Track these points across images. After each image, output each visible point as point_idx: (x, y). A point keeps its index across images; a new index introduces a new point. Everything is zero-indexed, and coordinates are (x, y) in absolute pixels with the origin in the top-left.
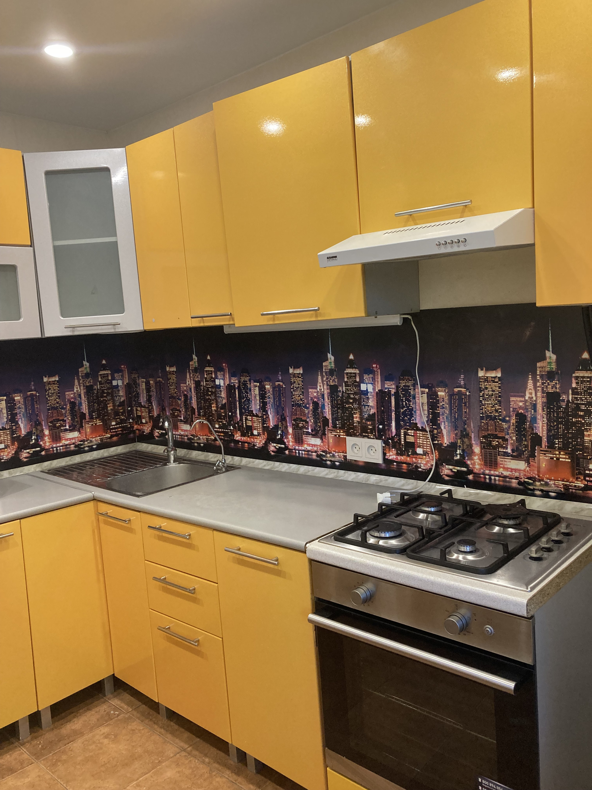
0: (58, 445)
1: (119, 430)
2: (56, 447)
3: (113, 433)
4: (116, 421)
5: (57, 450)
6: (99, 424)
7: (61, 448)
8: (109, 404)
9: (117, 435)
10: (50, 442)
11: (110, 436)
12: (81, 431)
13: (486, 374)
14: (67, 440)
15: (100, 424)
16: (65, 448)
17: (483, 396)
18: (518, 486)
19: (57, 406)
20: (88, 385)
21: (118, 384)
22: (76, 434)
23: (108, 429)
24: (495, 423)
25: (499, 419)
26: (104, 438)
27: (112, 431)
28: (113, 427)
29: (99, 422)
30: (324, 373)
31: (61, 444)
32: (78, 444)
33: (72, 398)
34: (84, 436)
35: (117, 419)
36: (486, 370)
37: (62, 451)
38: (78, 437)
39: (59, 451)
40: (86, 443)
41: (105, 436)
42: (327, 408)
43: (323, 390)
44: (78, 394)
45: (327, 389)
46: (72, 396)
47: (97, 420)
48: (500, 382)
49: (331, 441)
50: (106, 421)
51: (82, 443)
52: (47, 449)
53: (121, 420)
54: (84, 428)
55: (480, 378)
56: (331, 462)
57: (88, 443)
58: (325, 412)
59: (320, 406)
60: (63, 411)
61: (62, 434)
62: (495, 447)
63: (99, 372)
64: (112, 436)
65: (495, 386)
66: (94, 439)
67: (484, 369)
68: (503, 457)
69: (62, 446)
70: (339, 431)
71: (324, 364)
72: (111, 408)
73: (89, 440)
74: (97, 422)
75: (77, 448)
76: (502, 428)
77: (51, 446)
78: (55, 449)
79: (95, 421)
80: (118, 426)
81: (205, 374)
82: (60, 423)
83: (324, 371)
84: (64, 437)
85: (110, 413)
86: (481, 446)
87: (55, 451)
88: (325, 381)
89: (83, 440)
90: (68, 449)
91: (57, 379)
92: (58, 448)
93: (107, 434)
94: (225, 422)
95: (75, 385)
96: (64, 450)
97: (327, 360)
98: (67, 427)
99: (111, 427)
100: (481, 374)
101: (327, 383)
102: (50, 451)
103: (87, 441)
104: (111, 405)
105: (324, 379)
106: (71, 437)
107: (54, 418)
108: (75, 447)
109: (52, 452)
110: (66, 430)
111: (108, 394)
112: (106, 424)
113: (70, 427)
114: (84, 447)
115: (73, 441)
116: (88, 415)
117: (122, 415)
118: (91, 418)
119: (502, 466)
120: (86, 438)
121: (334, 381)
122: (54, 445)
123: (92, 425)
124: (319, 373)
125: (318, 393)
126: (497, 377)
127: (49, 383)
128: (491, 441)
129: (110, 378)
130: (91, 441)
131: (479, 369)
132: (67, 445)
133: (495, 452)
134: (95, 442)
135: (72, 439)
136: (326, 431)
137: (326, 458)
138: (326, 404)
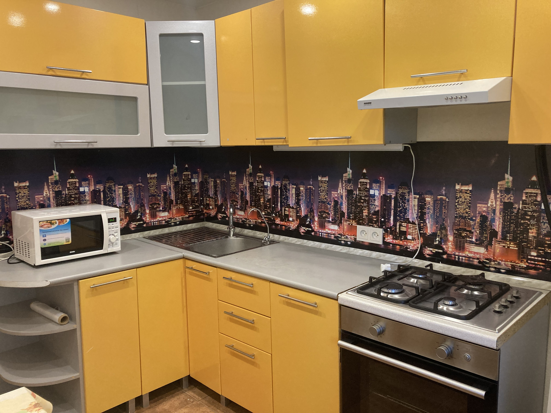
0: (154, 220)
1: (194, 212)
2: (153, 222)
3: (190, 215)
4: (193, 207)
5: (154, 224)
6: (181, 208)
7: (156, 222)
8: (188, 194)
9: (192, 216)
10: (149, 218)
11: (188, 216)
12: (170, 212)
13: (461, 187)
14: (160, 217)
15: (183, 207)
16: (159, 223)
17: (458, 202)
18: (478, 264)
19: (155, 194)
20: (176, 181)
21: (195, 182)
22: (166, 214)
23: (187, 212)
24: (465, 221)
25: (468, 218)
26: (184, 217)
27: (189, 213)
28: (191, 210)
29: (181, 206)
30: (344, 181)
31: (156, 220)
32: (168, 221)
33: (165, 189)
34: (172, 215)
35: (193, 205)
36: (461, 185)
37: (157, 224)
38: (167, 216)
39: (155, 224)
40: (173, 220)
41: (185, 216)
42: (344, 205)
43: (342, 193)
44: (169, 187)
45: (345, 192)
46: (165, 188)
47: (181, 205)
48: (470, 193)
49: (346, 228)
50: (186, 206)
51: (170, 220)
52: (147, 223)
53: (196, 206)
54: (172, 210)
55: (457, 190)
56: (345, 242)
57: (174, 220)
58: (342, 208)
59: (339, 203)
60: (159, 198)
61: (157, 213)
62: (464, 237)
63: (183, 173)
64: (189, 217)
65: (467, 196)
66: (178, 218)
67: (460, 184)
68: (469, 244)
69: (157, 221)
70: (351, 221)
71: (344, 175)
72: (190, 197)
73: (174, 218)
74: (180, 206)
75: (166, 223)
76: (470, 225)
77: (150, 221)
78: (152, 223)
79: (179, 205)
80: (194, 210)
81: (257, 177)
82: (156, 206)
83: (344, 180)
84: (158, 215)
85: (189, 201)
86: (454, 236)
87: (152, 225)
88: (344, 187)
89: (171, 218)
90: (161, 224)
91: (156, 176)
92: (155, 223)
93: (186, 215)
94: (269, 211)
95: (167, 180)
96: (158, 224)
97: (347, 172)
98: (161, 209)
99: (189, 210)
100: (458, 187)
101: (345, 188)
102: (149, 224)
103: (173, 218)
104: (190, 195)
105: (344, 185)
106: (163, 216)
107: (153, 202)
108: (165, 222)
109: (150, 225)
110: (160, 211)
111: (188, 187)
112: (186, 208)
113: (163, 208)
114: (171, 223)
115: (164, 218)
116: (175, 201)
117: (197, 203)
118: (177, 203)
119: (468, 250)
120: (173, 217)
121: (350, 187)
122: (152, 221)
123: (177, 208)
124: (340, 181)
125: (338, 195)
126: (468, 190)
127: (151, 178)
128: (461, 233)
129: (190, 177)
130: (176, 219)
131: (457, 184)
132: (160, 221)
133: (464, 240)
134: (178, 220)
135: (164, 217)
136: (342, 220)
137: (341, 239)
138: (344, 202)
